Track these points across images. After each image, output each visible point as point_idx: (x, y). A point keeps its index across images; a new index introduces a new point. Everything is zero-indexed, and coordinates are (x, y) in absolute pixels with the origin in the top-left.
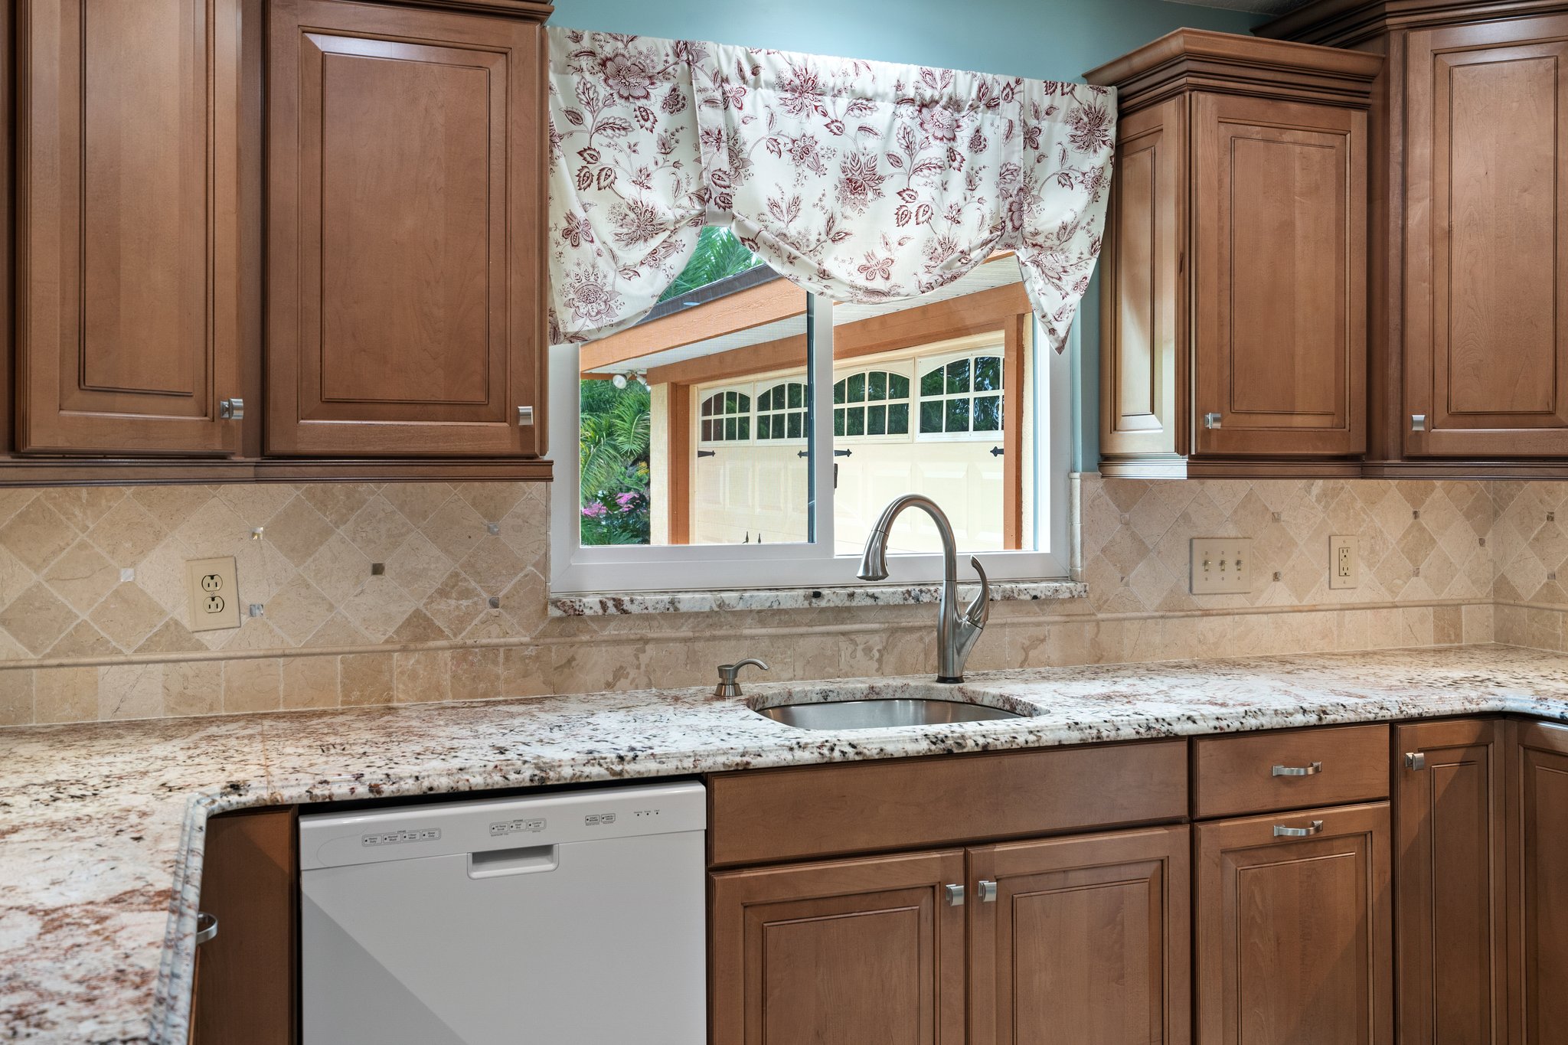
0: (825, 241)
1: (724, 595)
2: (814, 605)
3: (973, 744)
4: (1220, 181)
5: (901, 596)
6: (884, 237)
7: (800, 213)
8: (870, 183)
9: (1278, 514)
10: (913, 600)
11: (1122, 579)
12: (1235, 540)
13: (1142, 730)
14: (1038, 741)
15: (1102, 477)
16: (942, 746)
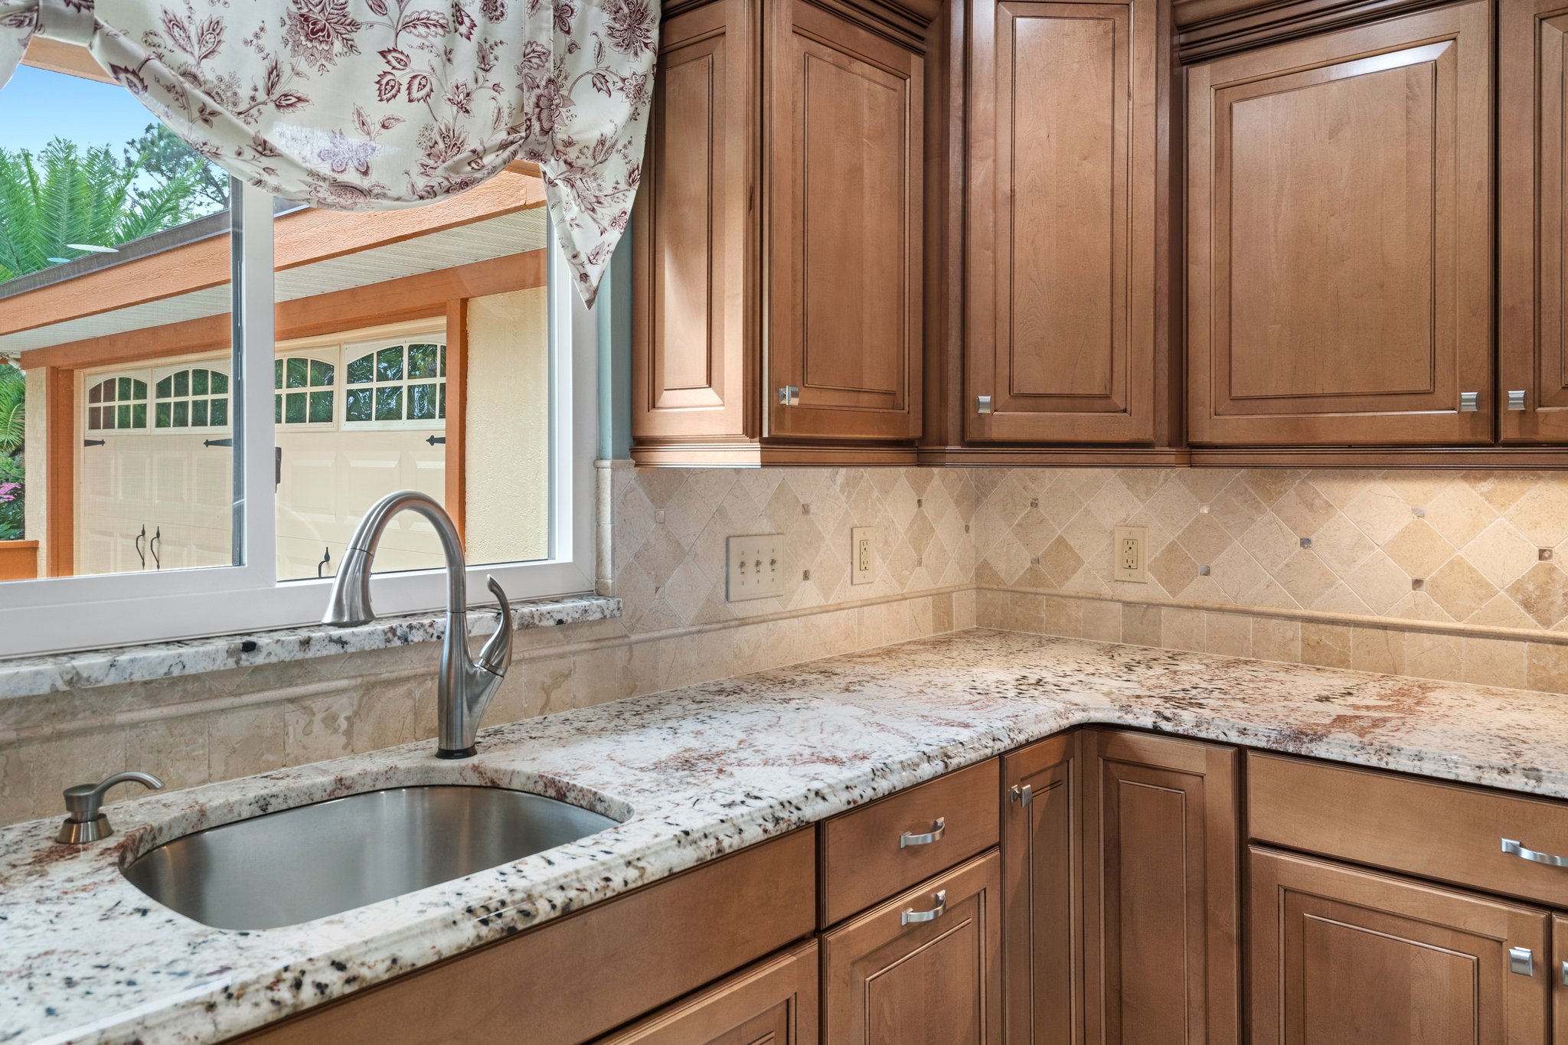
0: (264, 103)
1: (80, 662)
2: (244, 663)
3: (548, 906)
4: (794, 103)
5: (383, 637)
6: (359, 114)
7: (222, 48)
8: (337, 27)
9: (808, 506)
10: (400, 641)
11: (657, 589)
12: (770, 537)
13: (770, 826)
14: (641, 876)
15: (636, 465)
16: (497, 924)
